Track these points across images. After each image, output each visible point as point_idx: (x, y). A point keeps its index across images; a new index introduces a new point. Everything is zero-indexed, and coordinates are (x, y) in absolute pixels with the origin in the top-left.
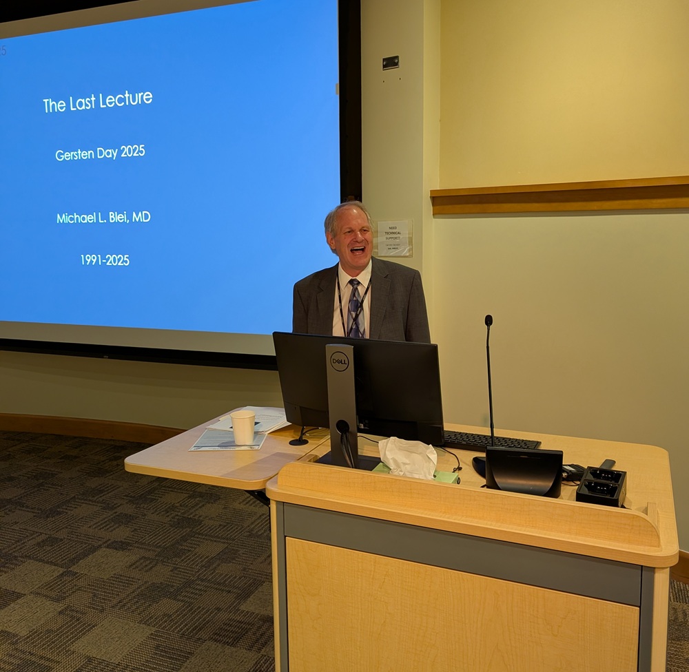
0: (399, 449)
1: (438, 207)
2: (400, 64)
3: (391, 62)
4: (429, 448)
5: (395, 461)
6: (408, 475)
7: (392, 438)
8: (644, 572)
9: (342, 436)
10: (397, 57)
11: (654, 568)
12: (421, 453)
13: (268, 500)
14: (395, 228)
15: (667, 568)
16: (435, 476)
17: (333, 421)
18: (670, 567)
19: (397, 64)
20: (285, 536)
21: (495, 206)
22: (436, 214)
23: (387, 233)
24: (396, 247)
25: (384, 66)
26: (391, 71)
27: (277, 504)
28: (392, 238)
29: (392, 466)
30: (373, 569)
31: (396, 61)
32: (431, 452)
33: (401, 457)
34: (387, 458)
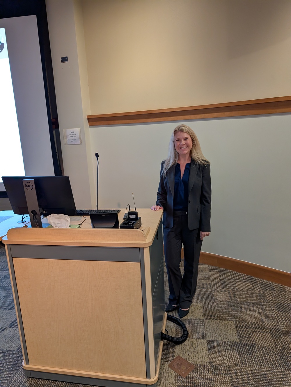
0: (56, 218)
1: (91, 123)
2: (68, 60)
3: (64, 59)
4: (66, 217)
5: (54, 223)
6: (60, 227)
7: (52, 214)
8: (140, 250)
9: (34, 216)
10: (67, 57)
11: (143, 248)
12: (64, 219)
13: (4, 244)
14: (73, 132)
15: (148, 247)
16: (70, 227)
17: (30, 211)
18: (150, 247)
19: (67, 60)
20: (12, 258)
21: (112, 121)
22: (90, 126)
23: (70, 135)
24: (75, 140)
25: (62, 61)
26: (65, 64)
27: (7, 246)
28: (73, 136)
29: (53, 225)
30: (48, 265)
31: (67, 59)
32: (68, 218)
33: (56, 221)
34: (51, 222)
